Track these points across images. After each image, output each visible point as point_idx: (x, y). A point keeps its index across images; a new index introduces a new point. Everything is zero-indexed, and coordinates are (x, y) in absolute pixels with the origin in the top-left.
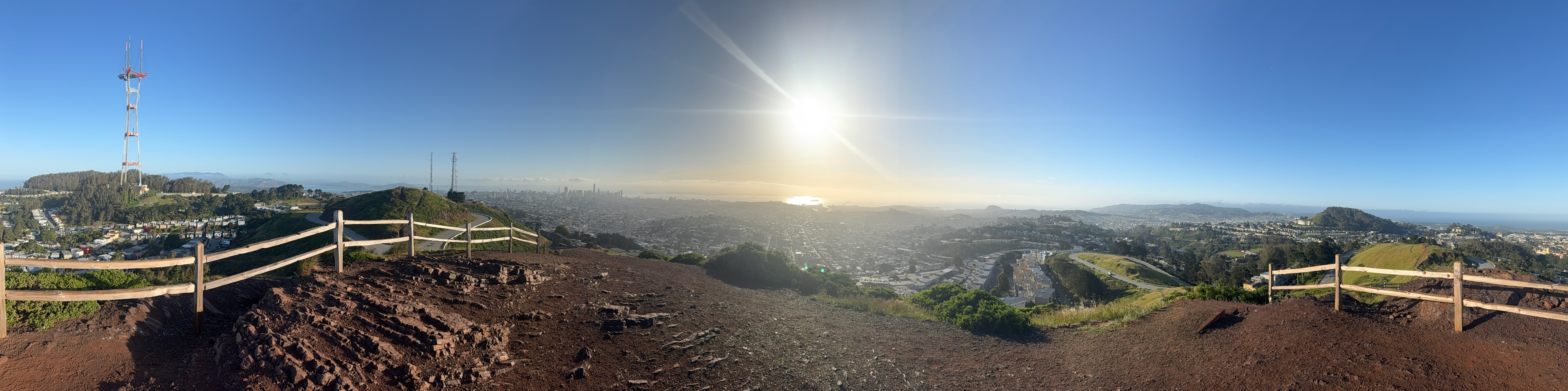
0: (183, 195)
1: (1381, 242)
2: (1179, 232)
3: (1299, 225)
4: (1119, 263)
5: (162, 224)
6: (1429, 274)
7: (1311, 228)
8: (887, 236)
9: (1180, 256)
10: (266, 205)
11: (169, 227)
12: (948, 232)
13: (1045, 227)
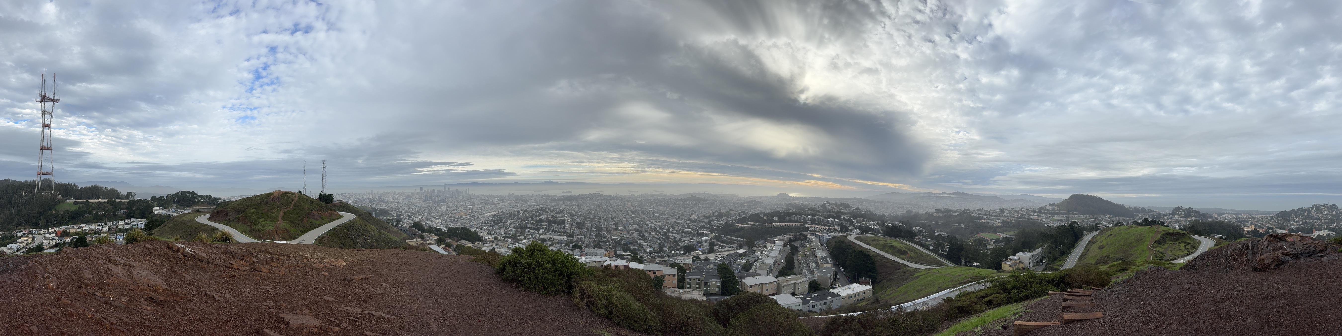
0: (91, 200)
2: (942, 217)
3: (1048, 210)
4: (891, 244)
5: (72, 228)
7: (1057, 213)
8: (690, 220)
9: (943, 238)
10: (163, 210)
11: (78, 230)
12: (743, 216)
13: (827, 212)
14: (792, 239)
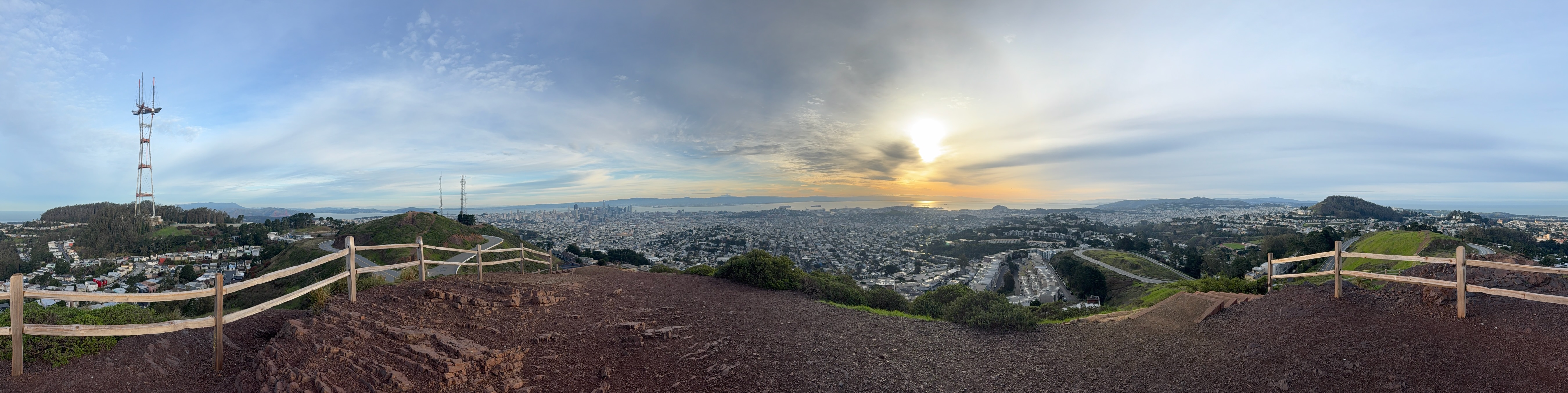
0: (197, 225)
1: (1381, 229)
2: (1180, 226)
3: (1299, 215)
4: (1123, 259)
5: (176, 256)
6: (1431, 260)
7: (1311, 218)
8: (891, 237)
9: (1182, 250)
10: (279, 235)
11: (184, 258)
12: (953, 232)
13: (1051, 226)
14: (1011, 256)
